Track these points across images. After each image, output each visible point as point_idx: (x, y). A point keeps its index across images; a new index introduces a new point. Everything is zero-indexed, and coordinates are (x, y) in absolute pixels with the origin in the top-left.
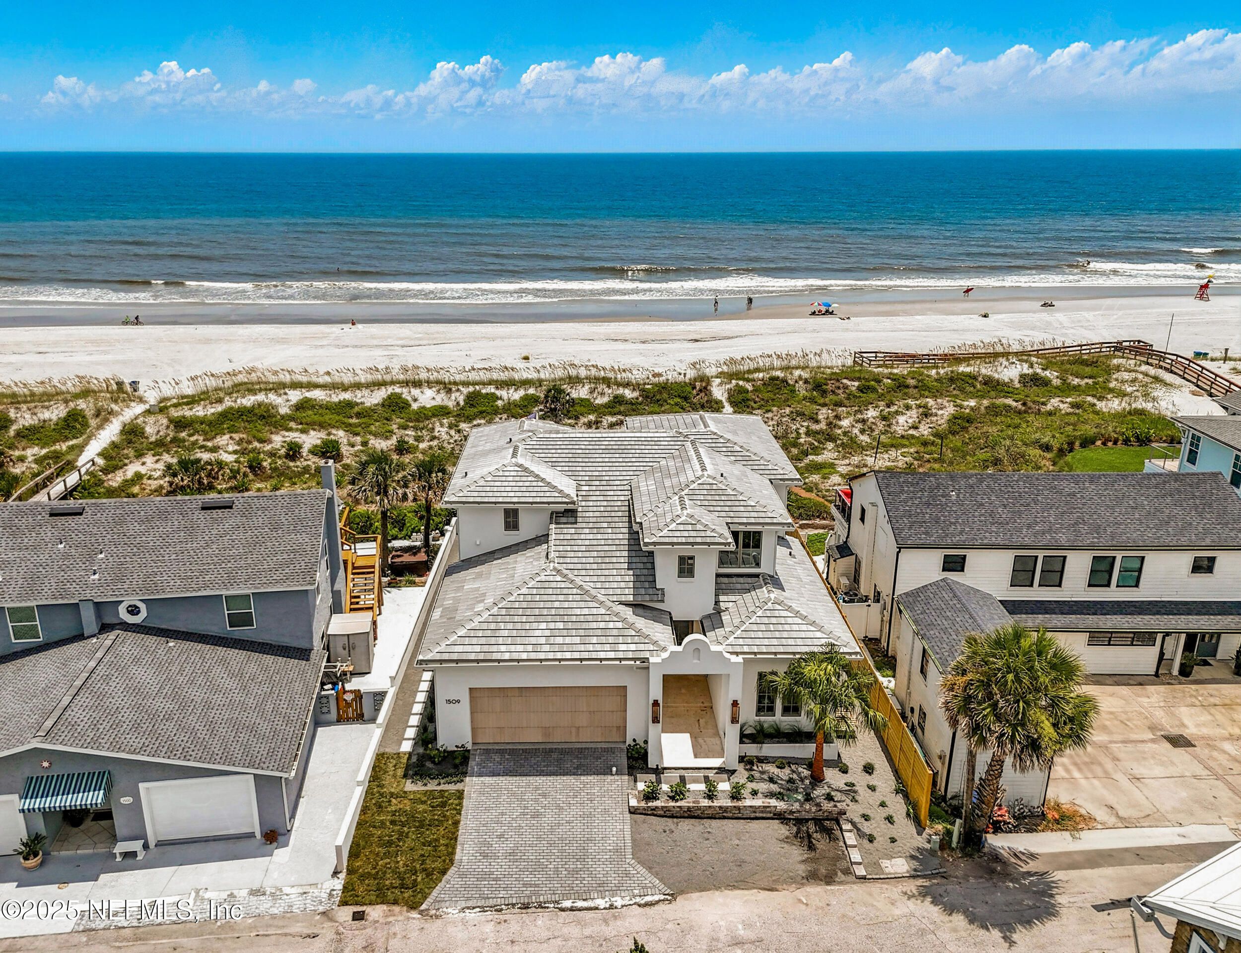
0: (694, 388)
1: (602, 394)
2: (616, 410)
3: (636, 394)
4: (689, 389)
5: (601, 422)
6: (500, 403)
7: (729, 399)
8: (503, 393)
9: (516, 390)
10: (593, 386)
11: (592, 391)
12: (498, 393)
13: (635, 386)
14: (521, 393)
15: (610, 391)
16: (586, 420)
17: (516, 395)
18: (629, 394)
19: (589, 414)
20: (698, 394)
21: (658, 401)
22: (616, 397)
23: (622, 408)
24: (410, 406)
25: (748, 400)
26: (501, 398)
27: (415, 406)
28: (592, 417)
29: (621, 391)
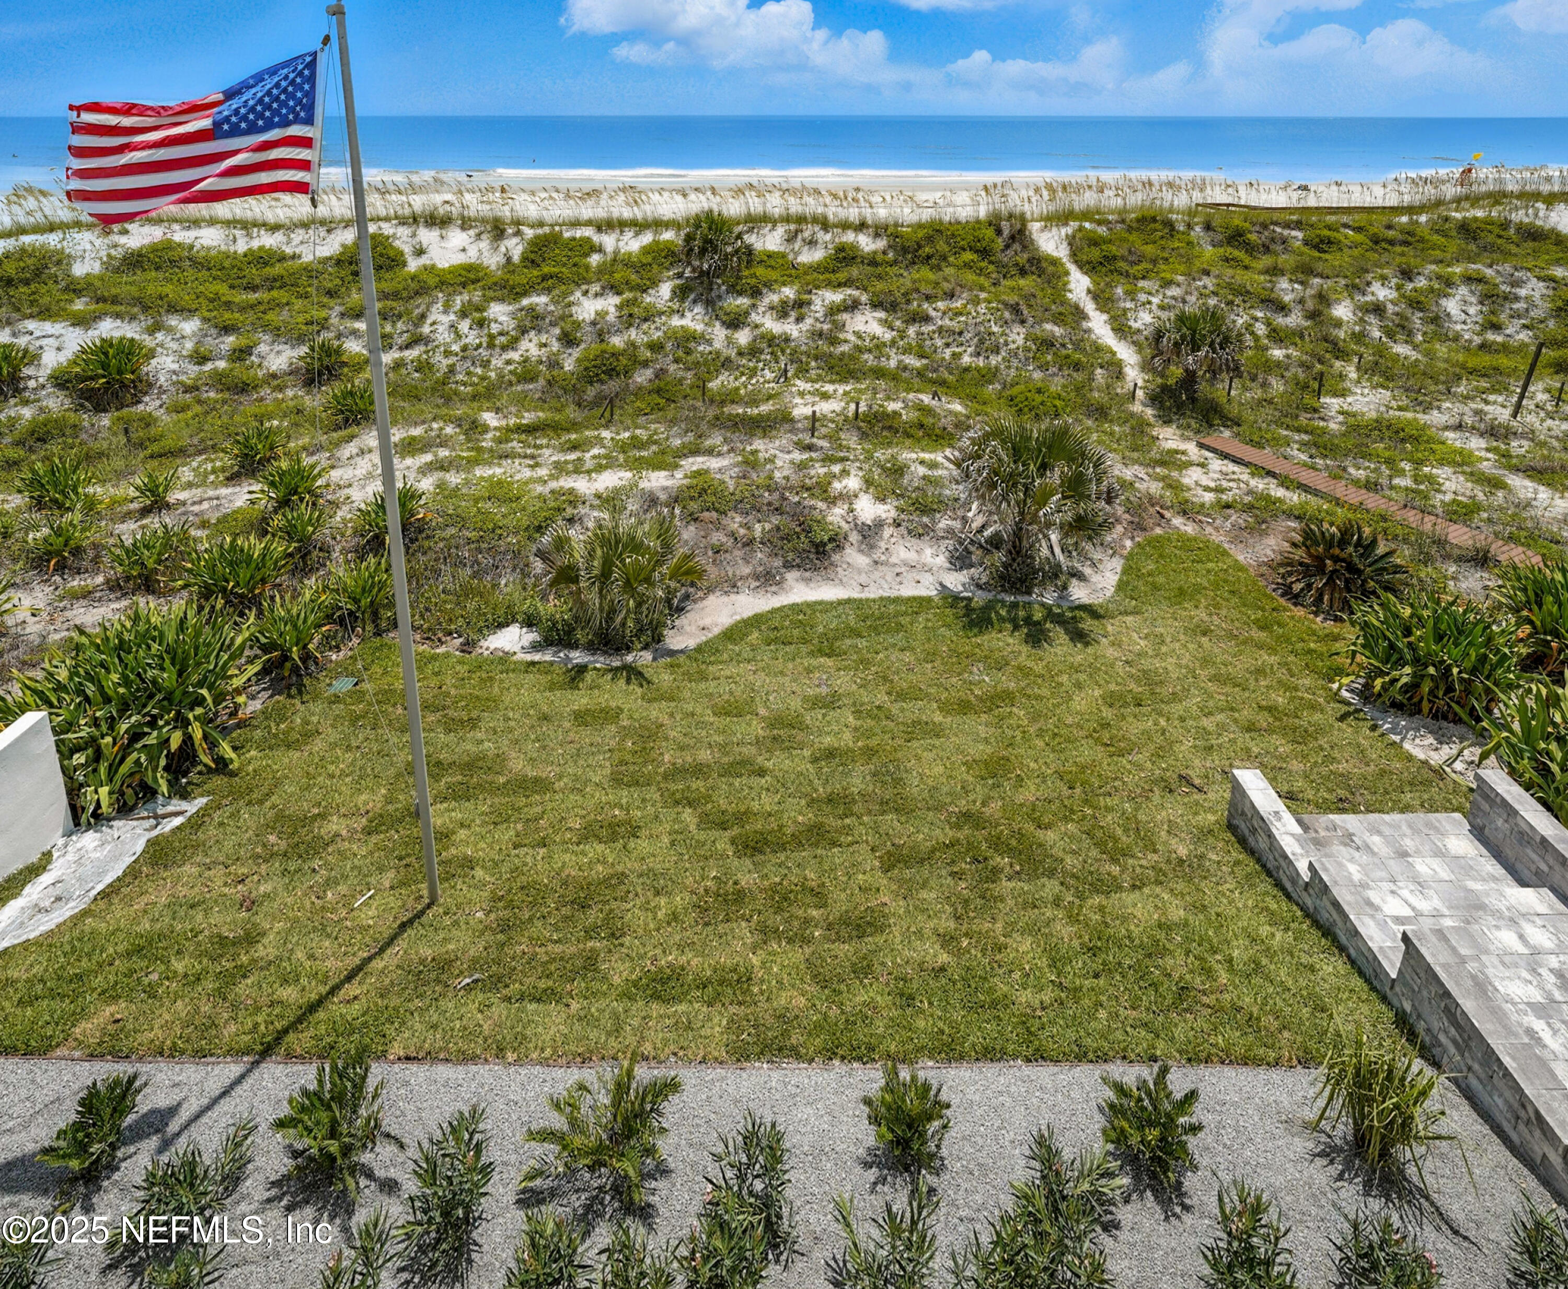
0: (999, 232)
1: (812, 243)
2: (842, 276)
3: (881, 244)
4: (990, 233)
5: (809, 303)
6: (595, 259)
7: (1074, 256)
8: (609, 241)
9: (637, 234)
10: (793, 227)
11: (791, 238)
12: (596, 238)
13: (879, 230)
14: (647, 238)
15: (828, 237)
16: (775, 298)
17: (633, 244)
18: (866, 243)
19: (784, 284)
20: (1007, 247)
21: (929, 257)
22: (841, 249)
23: (855, 272)
24: (404, 264)
25: (1115, 258)
26: (600, 250)
27: (413, 265)
28: (789, 292)
29: (849, 237)
